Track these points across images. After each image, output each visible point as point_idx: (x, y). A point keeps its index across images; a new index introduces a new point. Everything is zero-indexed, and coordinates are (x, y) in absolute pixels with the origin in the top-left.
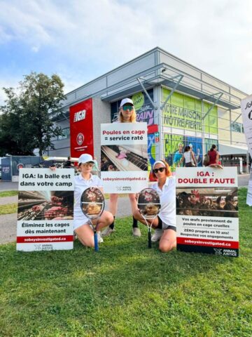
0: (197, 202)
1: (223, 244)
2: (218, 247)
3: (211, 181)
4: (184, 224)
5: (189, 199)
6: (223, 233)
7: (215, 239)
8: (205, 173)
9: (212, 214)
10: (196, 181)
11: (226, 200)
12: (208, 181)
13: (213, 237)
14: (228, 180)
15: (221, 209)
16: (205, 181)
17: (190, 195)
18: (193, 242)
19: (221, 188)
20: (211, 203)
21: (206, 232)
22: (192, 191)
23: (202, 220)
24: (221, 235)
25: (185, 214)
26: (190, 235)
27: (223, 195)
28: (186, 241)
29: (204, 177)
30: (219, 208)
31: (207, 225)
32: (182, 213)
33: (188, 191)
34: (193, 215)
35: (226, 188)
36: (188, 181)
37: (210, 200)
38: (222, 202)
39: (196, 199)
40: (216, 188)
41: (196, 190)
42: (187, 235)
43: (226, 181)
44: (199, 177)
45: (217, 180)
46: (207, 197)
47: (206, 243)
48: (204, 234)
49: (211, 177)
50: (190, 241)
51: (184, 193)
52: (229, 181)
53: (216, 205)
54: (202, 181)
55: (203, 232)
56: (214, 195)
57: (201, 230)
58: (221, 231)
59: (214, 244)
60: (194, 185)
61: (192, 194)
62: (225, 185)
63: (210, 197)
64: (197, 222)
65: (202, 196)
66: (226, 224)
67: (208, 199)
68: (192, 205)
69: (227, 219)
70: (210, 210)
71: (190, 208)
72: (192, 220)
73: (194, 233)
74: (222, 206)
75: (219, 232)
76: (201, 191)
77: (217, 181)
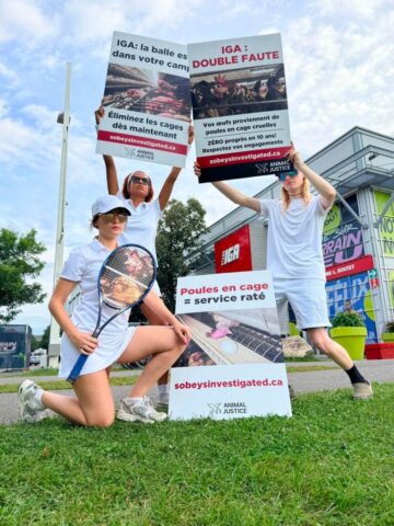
0: (225, 94)
1: (269, 154)
2: (261, 161)
3: (244, 58)
4: (207, 133)
5: (212, 90)
6: (267, 137)
7: (257, 148)
8: (233, 48)
9: (249, 110)
10: (220, 61)
11: (268, 84)
12: (240, 59)
13: (253, 145)
14: (268, 54)
15: (262, 99)
16: (234, 60)
17: (213, 84)
18: (222, 160)
19: (260, 68)
20: (246, 93)
21: (242, 139)
22: (216, 78)
23: (235, 122)
24: (264, 140)
25: (208, 116)
26: (218, 150)
27: (263, 77)
28: (211, 162)
29: (233, 54)
30: (259, 98)
31: (242, 128)
32: (203, 115)
33: (210, 79)
34: (221, 115)
35: (267, 67)
36: (209, 62)
37: (245, 87)
38: (263, 88)
39: (224, 90)
40: (252, 69)
41: (222, 75)
42: (214, 150)
43: (266, 56)
44: (226, 55)
45: (252, 55)
46: (239, 84)
47: (243, 158)
48: (240, 143)
49: (243, 53)
50: (218, 161)
51: (203, 83)
52: (271, 55)
53: (254, 94)
54: (230, 60)
55: (237, 141)
56: (250, 80)
57: (234, 137)
58: (264, 134)
59: (255, 157)
60: (217, 68)
61: (217, 82)
62: (266, 62)
63: (245, 84)
64: (226, 127)
65: (231, 84)
66: (271, 121)
67: (242, 87)
68: (217, 101)
69: (271, 113)
70: (245, 103)
71: (214, 104)
72: (219, 124)
73: (224, 145)
74: (263, 95)
75: (260, 137)
76: (229, 77)
77: (252, 57)
